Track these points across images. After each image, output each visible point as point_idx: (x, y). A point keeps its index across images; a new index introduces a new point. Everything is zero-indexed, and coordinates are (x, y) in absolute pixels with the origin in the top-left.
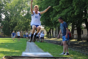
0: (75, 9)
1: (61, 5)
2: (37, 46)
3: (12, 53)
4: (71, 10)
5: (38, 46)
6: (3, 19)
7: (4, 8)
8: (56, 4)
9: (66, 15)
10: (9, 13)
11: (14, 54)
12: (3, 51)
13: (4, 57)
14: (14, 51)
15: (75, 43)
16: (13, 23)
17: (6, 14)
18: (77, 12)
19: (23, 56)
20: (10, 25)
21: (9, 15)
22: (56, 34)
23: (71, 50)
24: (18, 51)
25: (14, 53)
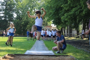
0: (83, 8)
1: (70, 3)
2: (44, 44)
3: (17, 51)
4: (79, 9)
5: (46, 44)
6: (15, 18)
7: (16, 6)
8: (65, 3)
9: (74, 13)
10: (20, 12)
11: (19, 53)
12: (9, 50)
13: (7, 55)
14: (19, 50)
15: (86, 41)
16: (24, 22)
17: (17, 13)
18: (85, 11)
19: (26, 54)
20: (22, 24)
21: (20, 13)
22: (68, 32)
23: (77, 48)
24: (24, 49)
25: (19, 51)
